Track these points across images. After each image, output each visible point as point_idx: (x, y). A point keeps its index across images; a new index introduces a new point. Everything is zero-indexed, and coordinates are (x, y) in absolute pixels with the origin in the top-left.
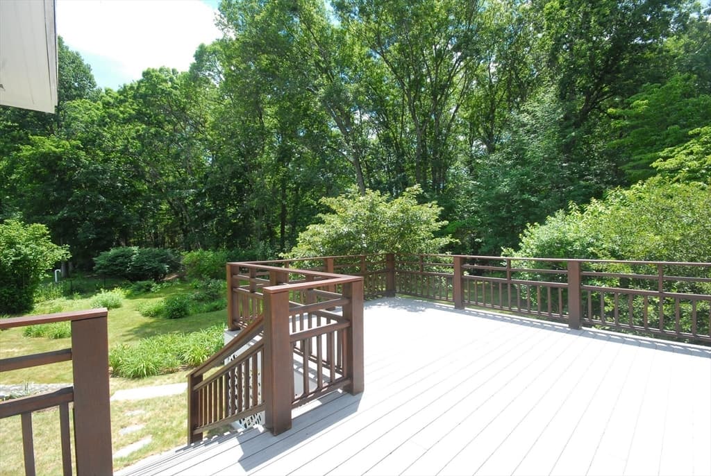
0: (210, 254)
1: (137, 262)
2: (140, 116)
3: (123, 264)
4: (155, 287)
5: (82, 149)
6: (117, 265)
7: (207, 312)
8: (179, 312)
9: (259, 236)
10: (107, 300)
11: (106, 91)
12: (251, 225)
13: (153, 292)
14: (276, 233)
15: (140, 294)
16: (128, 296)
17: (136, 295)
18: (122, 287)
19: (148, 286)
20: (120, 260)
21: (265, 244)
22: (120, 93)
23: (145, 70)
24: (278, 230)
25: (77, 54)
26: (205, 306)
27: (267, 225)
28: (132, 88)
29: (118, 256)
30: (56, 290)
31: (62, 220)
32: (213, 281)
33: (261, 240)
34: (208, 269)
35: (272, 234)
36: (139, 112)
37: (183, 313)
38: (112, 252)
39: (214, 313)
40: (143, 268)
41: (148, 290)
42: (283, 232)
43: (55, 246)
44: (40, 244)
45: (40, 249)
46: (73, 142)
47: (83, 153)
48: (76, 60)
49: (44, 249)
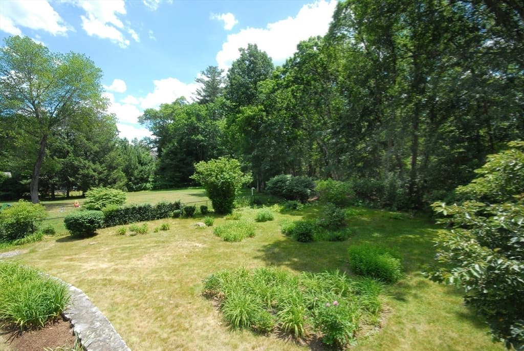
0: (337, 184)
1: (289, 186)
2: (296, 80)
3: (281, 187)
4: (300, 206)
5: (264, 111)
6: (277, 188)
7: (330, 240)
8: (305, 237)
9: (388, 167)
10: (265, 214)
11: (277, 68)
12: (381, 158)
13: (298, 210)
14: (406, 165)
15: (289, 210)
16: (282, 212)
17: (287, 211)
18: (280, 204)
19: (294, 205)
20: (279, 184)
21: (394, 175)
22: (284, 67)
23: (298, 43)
24: (409, 161)
25: (265, 52)
26: (328, 234)
27: (397, 156)
28: (291, 60)
29: (278, 182)
30: (247, 201)
31: (254, 157)
32: (337, 210)
33: (390, 171)
34: (335, 198)
35: (401, 165)
36: (296, 78)
37: (308, 238)
38: (276, 178)
39: (335, 243)
40: (292, 191)
41: (294, 208)
42: (414, 164)
43: (243, 174)
44: (235, 173)
45: (234, 175)
46: (260, 107)
47: (264, 114)
48: (264, 56)
49: (236, 175)
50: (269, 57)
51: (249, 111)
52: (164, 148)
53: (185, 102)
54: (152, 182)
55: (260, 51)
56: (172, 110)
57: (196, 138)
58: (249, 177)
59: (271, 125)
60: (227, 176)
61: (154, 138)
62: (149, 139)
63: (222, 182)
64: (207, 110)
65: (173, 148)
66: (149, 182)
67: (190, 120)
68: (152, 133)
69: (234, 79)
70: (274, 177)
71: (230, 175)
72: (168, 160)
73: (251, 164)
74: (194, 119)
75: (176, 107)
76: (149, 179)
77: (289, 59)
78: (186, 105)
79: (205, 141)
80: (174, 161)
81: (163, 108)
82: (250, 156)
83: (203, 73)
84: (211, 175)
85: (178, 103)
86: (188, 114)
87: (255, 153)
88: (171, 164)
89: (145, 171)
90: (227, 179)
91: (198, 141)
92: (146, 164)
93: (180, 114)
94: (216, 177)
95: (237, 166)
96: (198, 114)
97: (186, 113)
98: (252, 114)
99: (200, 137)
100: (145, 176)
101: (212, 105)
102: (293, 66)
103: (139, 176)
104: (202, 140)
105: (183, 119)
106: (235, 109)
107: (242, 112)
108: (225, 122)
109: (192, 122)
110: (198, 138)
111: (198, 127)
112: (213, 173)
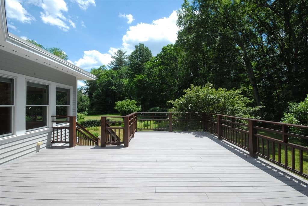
22: (156, 57)
29: (153, 110)
36: (162, 62)
43: (137, 107)
44: (133, 106)
45: (133, 107)
46: (145, 75)
47: (147, 78)
48: (147, 50)
49: (134, 107)
50: (149, 50)
51: (140, 77)
52: (94, 93)
53: (105, 68)
54: (88, 111)
55: (145, 47)
56: (98, 72)
57: (111, 88)
58: (140, 108)
59: (151, 83)
60: (130, 108)
61: (86, 87)
62: (84, 87)
63: (128, 110)
64: (117, 73)
65: (99, 93)
66: (86, 111)
67: (108, 79)
68: (85, 84)
69: (133, 61)
70: (151, 108)
71: (131, 107)
72: (96, 99)
73: (140, 102)
74: (110, 78)
75: (100, 71)
76: (86, 110)
77: (158, 54)
78: (105, 70)
79: (116, 90)
80: (100, 100)
81: (93, 71)
82: (140, 98)
83: (115, 54)
84: (123, 107)
85: (101, 69)
86: (107, 75)
87: (142, 97)
88: (98, 102)
89: (84, 105)
90: (130, 109)
91: (113, 90)
92: (84, 102)
93: (103, 75)
94: (126, 108)
95: (134, 103)
96: (113, 75)
97: (106, 75)
98: (141, 78)
99: (113, 88)
100: (84, 108)
101: (120, 71)
102: (160, 57)
103: (81, 108)
104: (115, 89)
105: (105, 78)
106: (132, 75)
107: (136, 77)
108: (128, 81)
109: (109, 80)
110: (112, 88)
111: (113, 82)
112: (124, 106)
